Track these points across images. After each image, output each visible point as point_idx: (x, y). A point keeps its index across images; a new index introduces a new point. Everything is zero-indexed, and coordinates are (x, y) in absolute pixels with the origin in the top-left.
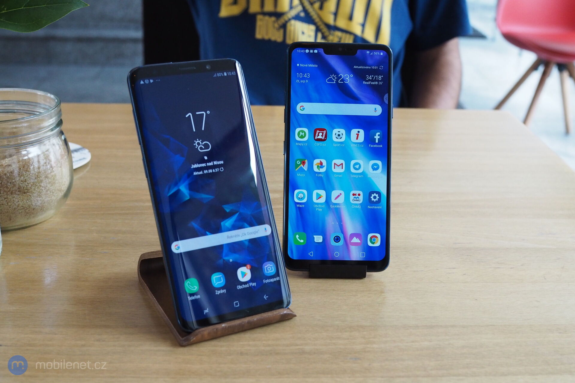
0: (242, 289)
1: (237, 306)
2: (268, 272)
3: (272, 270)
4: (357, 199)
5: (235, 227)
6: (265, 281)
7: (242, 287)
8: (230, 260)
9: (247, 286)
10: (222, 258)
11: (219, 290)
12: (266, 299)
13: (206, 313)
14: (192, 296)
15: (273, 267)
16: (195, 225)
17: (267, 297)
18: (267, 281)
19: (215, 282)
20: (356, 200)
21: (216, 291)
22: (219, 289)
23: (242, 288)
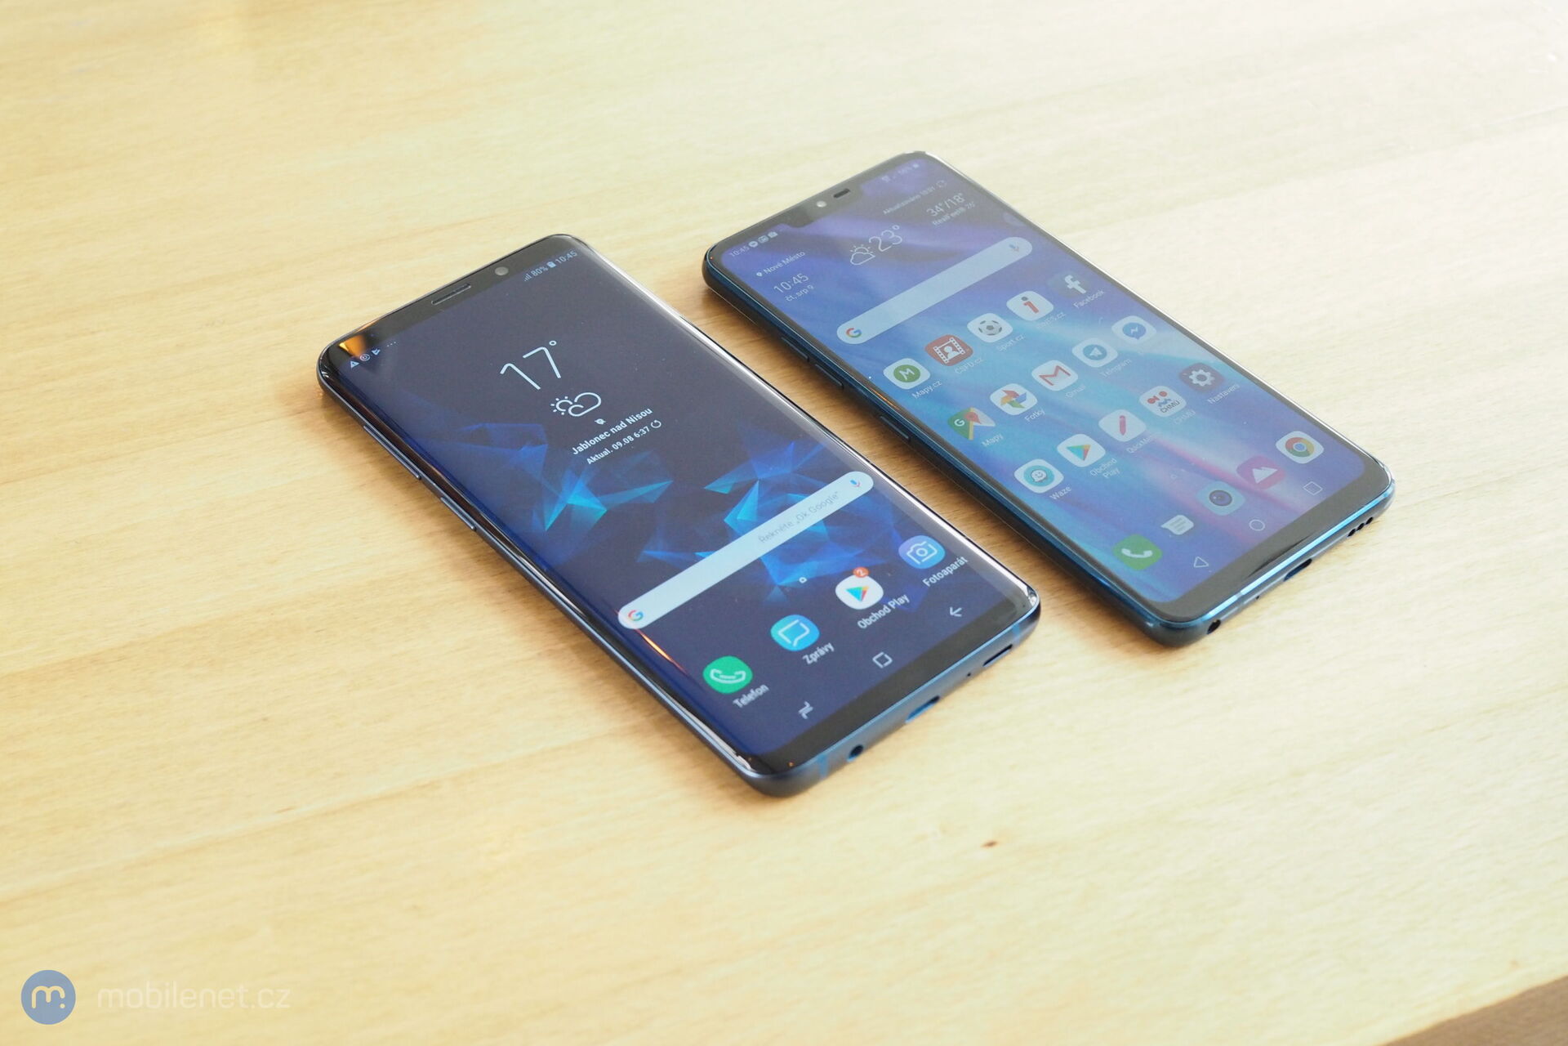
0: (873, 623)
1: (886, 664)
2: (923, 561)
3: (931, 551)
4: (1169, 403)
5: (766, 513)
6: (928, 580)
7: (873, 618)
8: (800, 580)
9: (886, 610)
10: (772, 586)
11: (813, 652)
12: (959, 615)
13: (807, 715)
14: (744, 696)
15: (930, 546)
16: (656, 552)
17: (959, 609)
18: (934, 579)
19: (789, 641)
20: (1169, 407)
21: (806, 657)
22: (811, 650)
23: (875, 620)
